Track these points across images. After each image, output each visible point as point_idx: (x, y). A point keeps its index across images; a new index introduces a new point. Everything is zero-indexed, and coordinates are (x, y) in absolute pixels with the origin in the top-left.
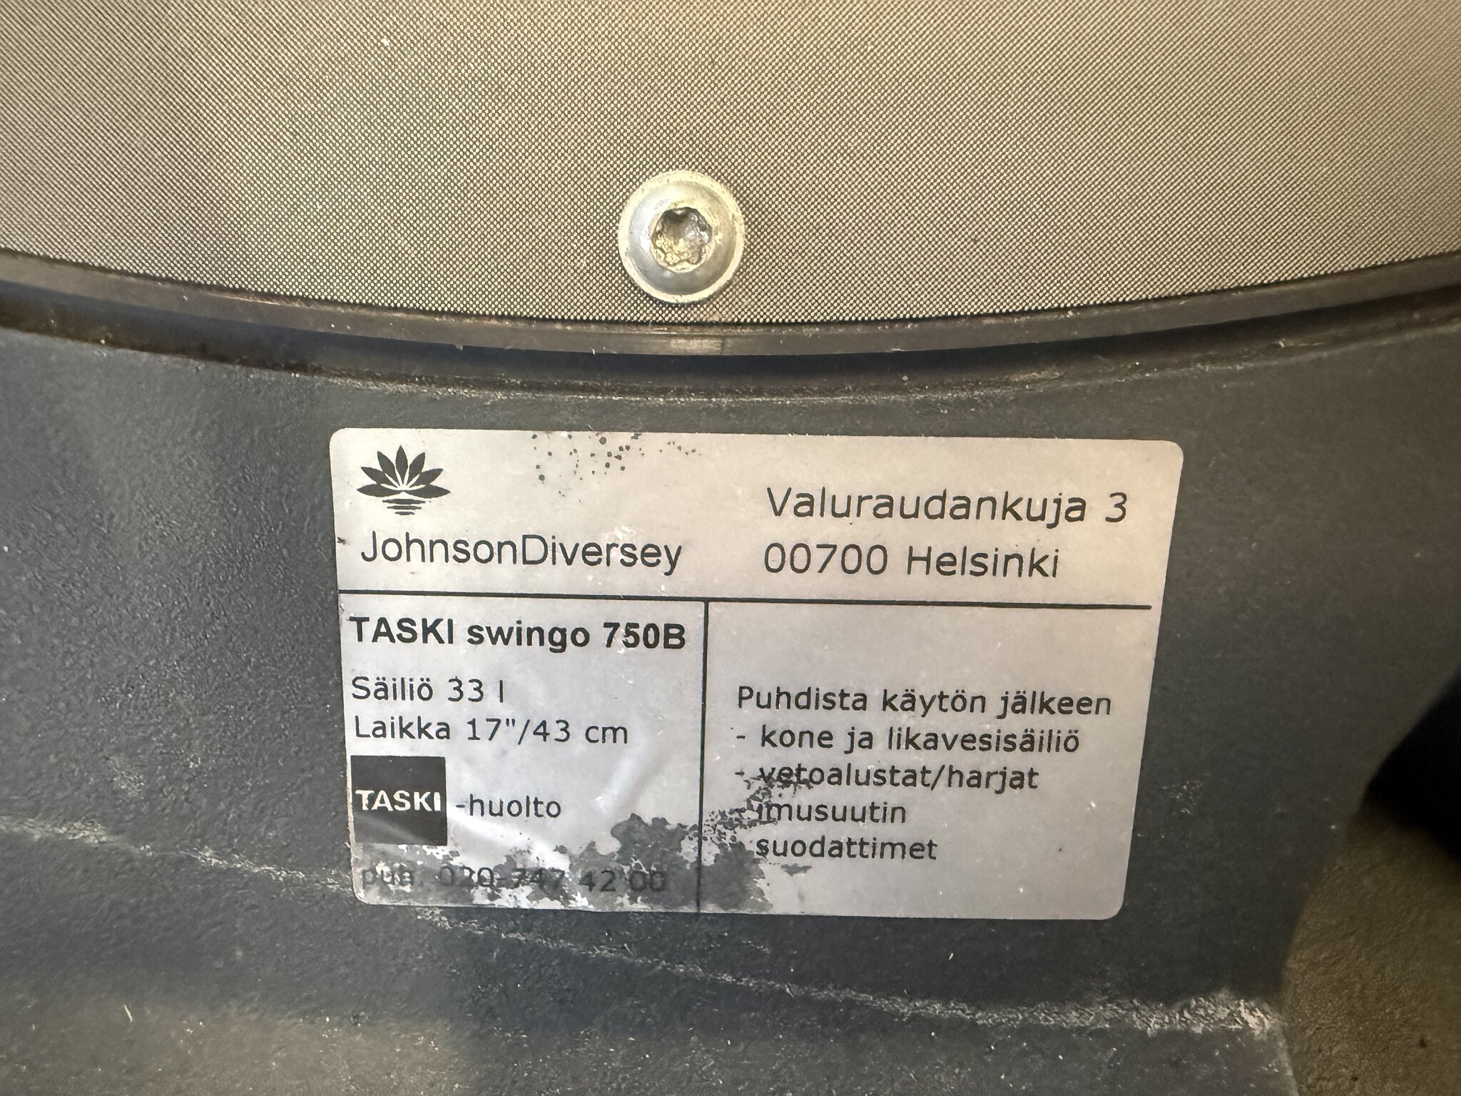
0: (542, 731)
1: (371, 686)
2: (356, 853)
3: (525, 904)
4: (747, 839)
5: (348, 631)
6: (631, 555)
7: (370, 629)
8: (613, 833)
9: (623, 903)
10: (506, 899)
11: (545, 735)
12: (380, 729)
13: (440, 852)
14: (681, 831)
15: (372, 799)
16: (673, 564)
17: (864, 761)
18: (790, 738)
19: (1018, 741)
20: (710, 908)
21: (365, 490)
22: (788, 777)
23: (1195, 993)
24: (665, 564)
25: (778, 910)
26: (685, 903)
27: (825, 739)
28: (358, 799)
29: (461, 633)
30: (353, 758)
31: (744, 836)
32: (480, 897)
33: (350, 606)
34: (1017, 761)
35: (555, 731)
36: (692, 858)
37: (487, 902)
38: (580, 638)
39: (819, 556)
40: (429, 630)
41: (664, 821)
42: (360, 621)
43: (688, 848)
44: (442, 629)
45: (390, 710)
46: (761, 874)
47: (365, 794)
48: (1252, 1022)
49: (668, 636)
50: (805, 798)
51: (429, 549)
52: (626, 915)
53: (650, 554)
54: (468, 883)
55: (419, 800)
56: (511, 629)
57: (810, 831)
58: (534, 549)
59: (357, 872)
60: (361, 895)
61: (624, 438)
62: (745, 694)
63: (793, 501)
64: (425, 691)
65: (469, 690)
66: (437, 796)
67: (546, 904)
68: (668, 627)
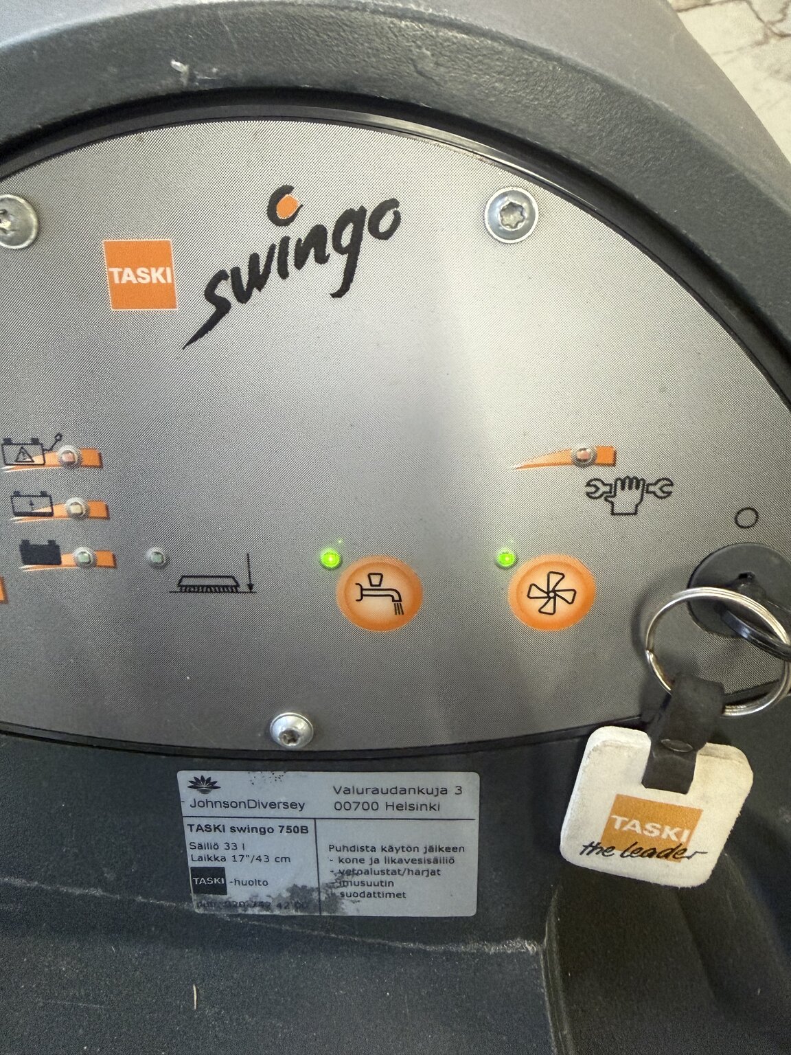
0: (259, 859)
1: (197, 845)
2: (194, 897)
3: (257, 913)
4: (338, 892)
5: (187, 829)
6: (286, 806)
7: (195, 828)
8: (287, 890)
9: (293, 912)
10: (250, 912)
11: (260, 860)
12: (200, 858)
13: (224, 897)
14: (312, 890)
15: (199, 881)
16: (302, 808)
17: (376, 867)
18: (348, 861)
19: (432, 861)
20: (325, 914)
21: (190, 787)
22: (349, 873)
23: (508, 939)
24: (299, 808)
25: (350, 914)
26: (315, 911)
27: (362, 861)
28: (194, 881)
29: (228, 829)
30: (191, 868)
31: (334, 891)
32: (240, 911)
33: (186, 821)
34: (432, 867)
35: (263, 858)
36: (317, 898)
37: (243, 912)
38: (271, 830)
39: (354, 806)
40: (216, 828)
41: (306, 887)
42: (191, 826)
43: (315, 895)
44: (221, 828)
45: (203, 853)
46: (343, 903)
47: (196, 879)
48: (530, 948)
49: (302, 829)
50: (357, 879)
51: (214, 804)
52: (294, 917)
53: (293, 806)
54: (235, 906)
55: (216, 880)
56: (245, 828)
57: (359, 889)
58: (252, 804)
59: (195, 903)
60: (197, 911)
61: (281, 773)
62: (331, 847)
63: (343, 790)
64: (216, 846)
65: (232, 846)
66: (222, 879)
67: (265, 913)
68: (302, 827)
